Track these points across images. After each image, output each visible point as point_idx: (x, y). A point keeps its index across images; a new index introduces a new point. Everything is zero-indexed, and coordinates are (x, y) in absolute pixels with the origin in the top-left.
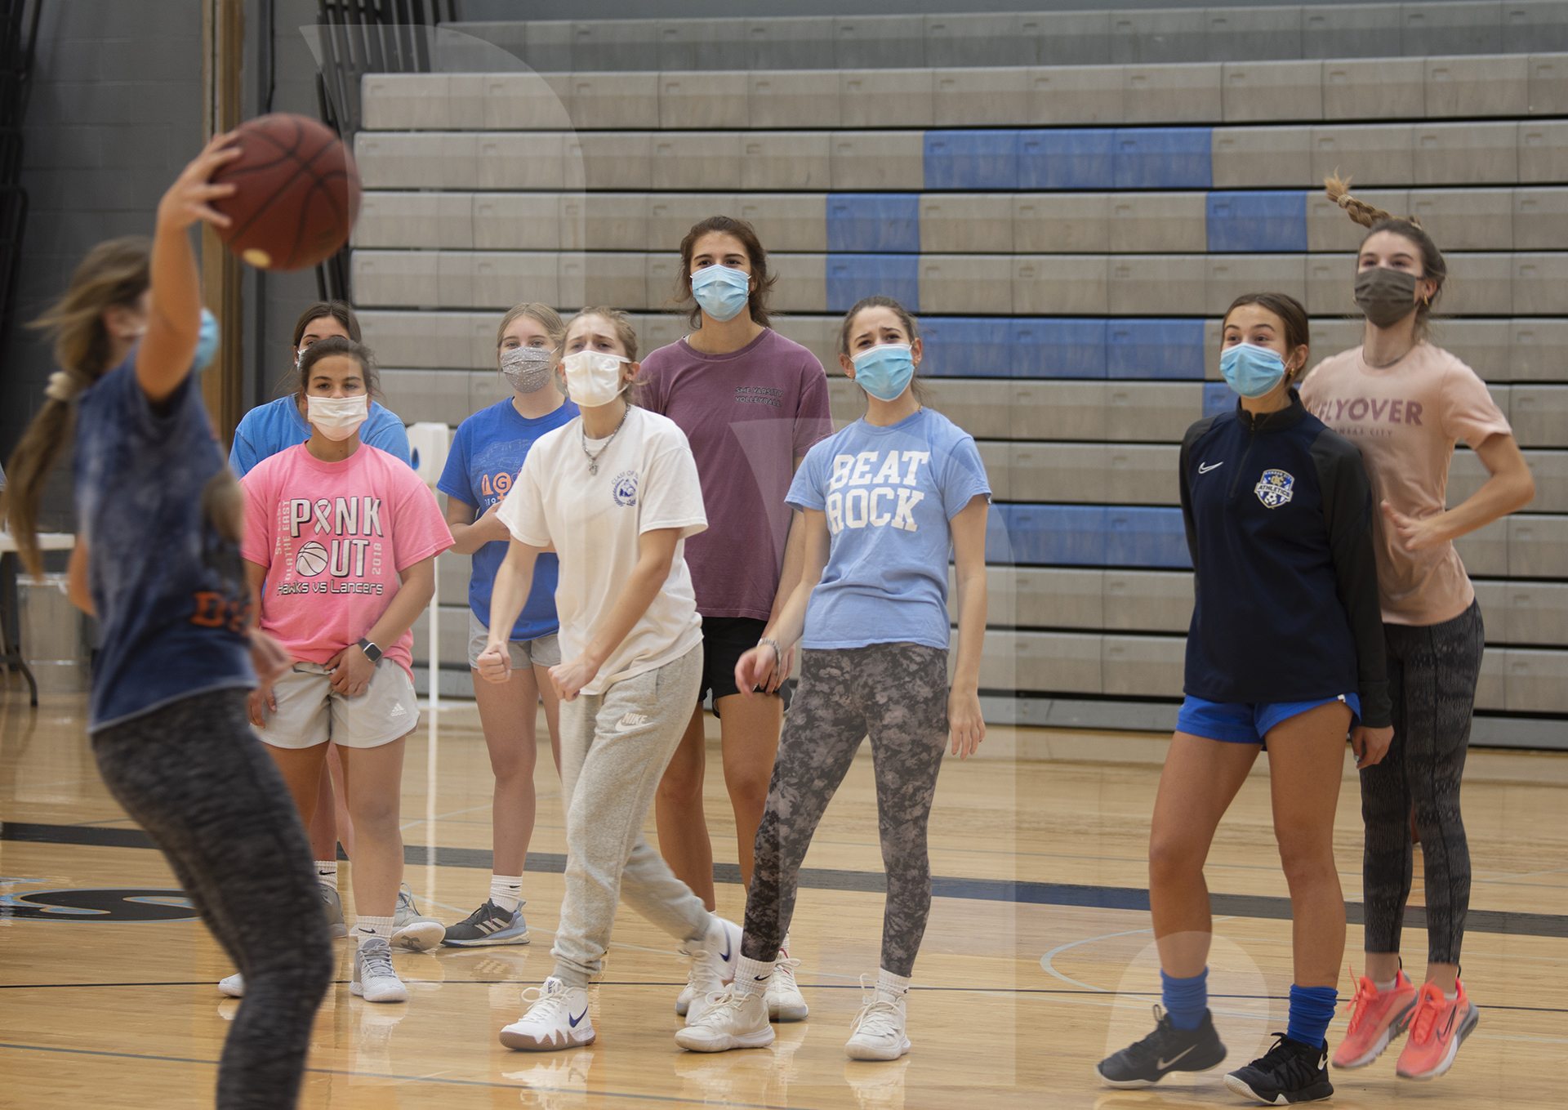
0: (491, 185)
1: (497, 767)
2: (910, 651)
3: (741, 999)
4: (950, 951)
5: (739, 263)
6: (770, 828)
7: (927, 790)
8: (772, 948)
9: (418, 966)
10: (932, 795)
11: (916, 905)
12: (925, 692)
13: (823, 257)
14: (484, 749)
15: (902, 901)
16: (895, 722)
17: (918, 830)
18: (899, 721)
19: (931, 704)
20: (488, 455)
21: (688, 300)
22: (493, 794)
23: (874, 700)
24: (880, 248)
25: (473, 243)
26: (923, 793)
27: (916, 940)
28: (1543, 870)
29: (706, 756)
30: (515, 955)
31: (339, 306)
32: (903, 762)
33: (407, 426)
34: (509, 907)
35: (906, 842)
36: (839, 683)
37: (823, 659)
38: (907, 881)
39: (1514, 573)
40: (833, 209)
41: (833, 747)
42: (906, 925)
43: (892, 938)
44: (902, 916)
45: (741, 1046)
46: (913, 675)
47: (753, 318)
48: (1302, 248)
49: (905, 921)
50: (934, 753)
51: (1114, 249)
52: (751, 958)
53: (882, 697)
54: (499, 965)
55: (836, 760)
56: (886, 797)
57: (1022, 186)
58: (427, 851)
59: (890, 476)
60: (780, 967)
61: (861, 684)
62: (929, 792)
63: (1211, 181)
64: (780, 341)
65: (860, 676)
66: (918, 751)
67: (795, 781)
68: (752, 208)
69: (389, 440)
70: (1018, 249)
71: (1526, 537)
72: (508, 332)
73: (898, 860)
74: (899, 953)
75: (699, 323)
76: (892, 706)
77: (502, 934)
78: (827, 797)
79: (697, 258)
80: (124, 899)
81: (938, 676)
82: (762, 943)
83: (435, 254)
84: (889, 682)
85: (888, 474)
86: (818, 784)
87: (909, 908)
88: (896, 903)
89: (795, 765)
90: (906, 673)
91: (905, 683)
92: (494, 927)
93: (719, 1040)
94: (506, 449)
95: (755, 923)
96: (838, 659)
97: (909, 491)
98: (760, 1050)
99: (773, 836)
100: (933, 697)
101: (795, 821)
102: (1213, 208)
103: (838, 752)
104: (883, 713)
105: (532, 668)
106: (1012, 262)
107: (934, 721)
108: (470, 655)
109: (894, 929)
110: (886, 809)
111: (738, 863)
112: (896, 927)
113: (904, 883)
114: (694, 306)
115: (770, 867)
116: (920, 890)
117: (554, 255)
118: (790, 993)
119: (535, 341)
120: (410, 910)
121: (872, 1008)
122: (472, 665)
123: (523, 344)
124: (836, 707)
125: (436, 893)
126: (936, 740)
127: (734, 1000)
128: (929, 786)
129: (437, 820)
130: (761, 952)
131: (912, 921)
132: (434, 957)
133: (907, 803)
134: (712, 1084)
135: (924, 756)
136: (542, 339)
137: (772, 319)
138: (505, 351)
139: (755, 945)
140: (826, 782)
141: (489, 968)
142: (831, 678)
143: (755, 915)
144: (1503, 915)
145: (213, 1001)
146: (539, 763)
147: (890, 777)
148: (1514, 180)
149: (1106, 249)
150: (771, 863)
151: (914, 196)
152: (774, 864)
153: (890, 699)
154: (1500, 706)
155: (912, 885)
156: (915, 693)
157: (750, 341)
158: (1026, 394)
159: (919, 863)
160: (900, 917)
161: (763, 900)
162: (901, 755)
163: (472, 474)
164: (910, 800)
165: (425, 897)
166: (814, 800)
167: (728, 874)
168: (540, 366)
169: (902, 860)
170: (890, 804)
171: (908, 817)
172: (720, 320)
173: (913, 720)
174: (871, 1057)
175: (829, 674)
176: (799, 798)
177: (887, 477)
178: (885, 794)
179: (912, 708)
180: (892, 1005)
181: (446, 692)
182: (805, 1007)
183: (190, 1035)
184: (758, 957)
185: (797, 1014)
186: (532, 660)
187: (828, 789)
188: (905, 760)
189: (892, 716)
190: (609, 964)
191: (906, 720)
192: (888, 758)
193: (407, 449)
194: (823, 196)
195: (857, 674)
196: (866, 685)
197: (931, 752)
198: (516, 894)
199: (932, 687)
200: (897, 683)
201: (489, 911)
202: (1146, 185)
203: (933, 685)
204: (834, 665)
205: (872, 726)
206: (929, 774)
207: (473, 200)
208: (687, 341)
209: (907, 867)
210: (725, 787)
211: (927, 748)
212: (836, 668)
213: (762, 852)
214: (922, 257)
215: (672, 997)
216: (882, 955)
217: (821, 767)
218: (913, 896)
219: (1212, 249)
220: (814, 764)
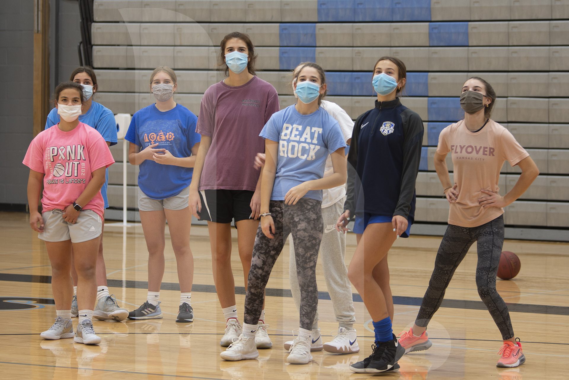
0: (147, 20)
1: (150, 249)
2: (308, 201)
3: (246, 340)
4: (328, 321)
5: (244, 50)
6: (254, 271)
7: (315, 255)
8: (257, 319)
9: (118, 327)
10: (317, 258)
11: (313, 302)
12: (314, 216)
13: (278, 48)
14: (145, 242)
15: (307, 300)
16: (302, 228)
17: (312, 271)
18: (304, 228)
19: (316, 221)
20: (146, 126)
21: (223, 65)
22: (148, 259)
23: (293, 220)
24: (300, 45)
25: (140, 43)
26: (314, 257)
27: (313, 315)
28: (562, 289)
29: (232, 245)
30: (157, 323)
31: (88, 68)
32: (306, 244)
33: (115, 115)
34: (154, 304)
35: (308, 276)
36: (279, 213)
37: (274, 204)
38: (309, 292)
39: (550, 172)
40: (282, 30)
41: (278, 238)
42: (309, 309)
43: (304, 315)
44: (307, 306)
45: (246, 358)
46: (309, 210)
47: (249, 72)
48: (467, 45)
49: (309, 308)
50: (318, 241)
51: (392, 45)
52: (249, 324)
53: (297, 219)
54: (151, 327)
55: (279, 243)
56: (299, 259)
57: (356, 20)
58: (122, 282)
59: (307, 138)
60: (261, 327)
61: (288, 213)
62: (316, 256)
63: (431, 18)
64: (260, 81)
65: (288, 210)
66: (311, 239)
67: (263, 252)
68: (250, 29)
69: (108, 121)
70: (355, 45)
71: (554, 158)
72: (156, 78)
73: (305, 283)
74: (307, 321)
75: (228, 74)
76: (301, 222)
77: (152, 315)
78: (276, 258)
79: (227, 48)
80: (3, 301)
81: (319, 210)
82: (253, 318)
83: (125, 47)
84: (299, 213)
85: (306, 137)
86: (273, 253)
87: (310, 303)
88: (305, 301)
89: (263, 246)
90: (306, 209)
91: (306, 213)
92: (149, 312)
93: (237, 356)
94: (154, 124)
95: (250, 310)
96: (279, 204)
97: (314, 146)
98: (253, 360)
99: (256, 274)
100: (317, 218)
101: (264, 268)
102: (431, 29)
103: (280, 240)
104: (297, 225)
105: (164, 210)
106: (352, 50)
107: (317, 228)
108: (139, 205)
109: (304, 312)
110: (299, 263)
111: (244, 286)
112: (305, 311)
113: (307, 293)
114: (225, 67)
115: (255, 287)
116: (314, 296)
117: (172, 48)
118: (265, 337)
119: (166, 82)
120: (115, 305)
121: (297, 343)
122: (139, 209)
123: (162, 83)
124: (278, 222)
125: (126, 298)
126: (319, 235)
127: (243, 340)
128: (316, 254)
129: (126, 270)
130: (253, 321)
131: (311, 308)
132: (125, 323)
133: (307, 261)
134: (235, 373)
135: (314, 242)
136: (169, 81)
137: (257, 73)
138: (154, 85)
139: (250, 318)
140: (275, 252)
141: (147, 328)
142: (277, 211)
143: (249, 307)
144: (546, 307)
145: (38, 341)
146: (166, 247)
147: (300, 250)
148: (550, 18)
149: (389, 45)
150: (255, 285)
151: (314, 24)
152: (257, 285)
153: (300, 219)
154: (545, 224)
155: (311, 293)
156: (310, 217)
157: (248, 81)
158: (358, 102)
159: (313, 285)
160: (307, 307)
161: (252, 300)
162: (305, 241)
163: (140, 134)
164: (309, 259)
165: (122, 300)
166: (271, 259)
167: (240, 291)
168: (169, 92)
169: (306, 283)
170: (301, 261)
171: (308, 266)
172: (236, 73)
173: (309, 227)
174: (297, 363)
175: (276, 209)
176: (265, 258)
177: (306, 139)
178: (298, 257)
179: (308, 223)
180: (305, 342)
181: (130, 219)
182: (271, 343)
183: (29, 355)
184: (252, 323)
185: (268, 346)
186: (164, 207)
187: (276, 255)
188: (306, 243)
189: (301, 226)
190: (194, 326)
191: (306, 227)
192: (299, 243)
193: (115, 124)
194: (278, 24)
195: (287, 210)
196: (290, 214)
197: (316, 240)
198: (157, 299)
199: (316, 215)
200: (302, 213)
201: (147, 305)
202: (405, 20)
203: (317, 214)
204: (278, 206)
205: (293, 230)
206: (316, 249)
207: (140, 26)
208: (224, 82)
209: (309, 286)
210: (239, 257)
211: (315, 239)
212: (278, 207)
213: (252, 281)
214: (317, 48)
215: (219, 339)
216: (300, 322)
217: (273, 246)
218: (311, 298)
219: (431, 45)
220: (271, 245)
